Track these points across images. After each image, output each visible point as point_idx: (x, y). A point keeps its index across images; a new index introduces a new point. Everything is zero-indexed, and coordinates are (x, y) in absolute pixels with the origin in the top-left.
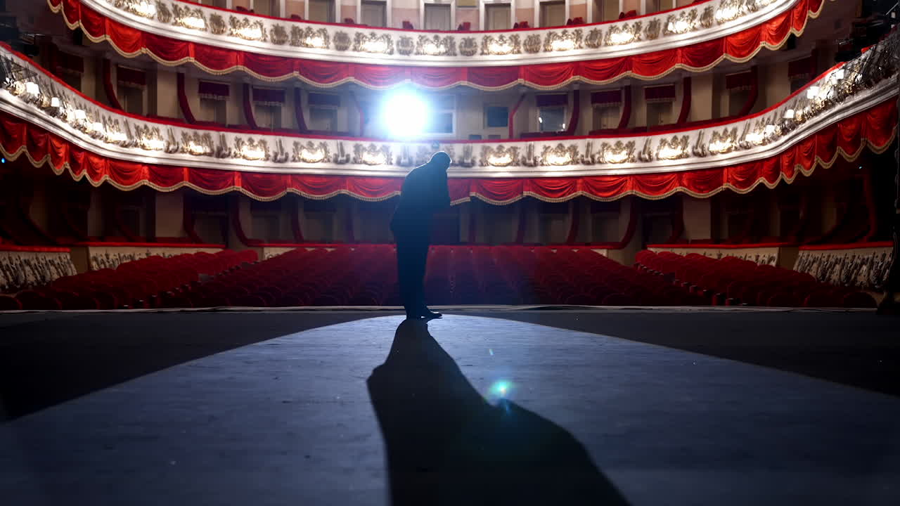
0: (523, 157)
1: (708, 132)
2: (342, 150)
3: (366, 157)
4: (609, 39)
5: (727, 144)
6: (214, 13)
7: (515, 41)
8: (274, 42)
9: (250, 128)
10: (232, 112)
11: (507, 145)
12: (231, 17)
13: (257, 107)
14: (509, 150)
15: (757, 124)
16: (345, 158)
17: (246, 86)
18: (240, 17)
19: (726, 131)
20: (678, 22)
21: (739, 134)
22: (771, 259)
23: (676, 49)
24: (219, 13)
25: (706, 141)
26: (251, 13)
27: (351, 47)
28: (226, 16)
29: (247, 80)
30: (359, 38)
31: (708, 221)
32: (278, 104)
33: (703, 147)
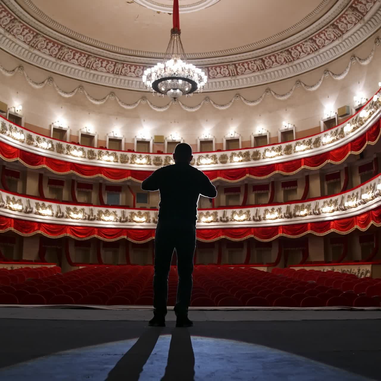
0: (221, 218)
1: (321, 202)
2: (124, 215)
3: (136, 218)
4: (265, 155)
5: (333, 208)
6: (58, 143)
7: (214, 157)
8: (89, 158)
9: (75, 202)
10: (65, 194)
11: (211, 212)
12: (67, 145)
13: (79, 192)
14: (212, 214)
15: (349, 197)
16: (125, 220)
17: (73, 181)
18: (72, 146)
19: (331, 200)
20: (302, 145)
21: (339, 202)
22: (367, 272)
23: (300, 159)
24: (61, 143)
25: (320, 206)
26: (78, 144)
27: (129, 161)
28: (64, 145)
29: (74, 178)
30: (133, 157)
31: (323, 251)
32: (90, 190)
33: (318, 210)
